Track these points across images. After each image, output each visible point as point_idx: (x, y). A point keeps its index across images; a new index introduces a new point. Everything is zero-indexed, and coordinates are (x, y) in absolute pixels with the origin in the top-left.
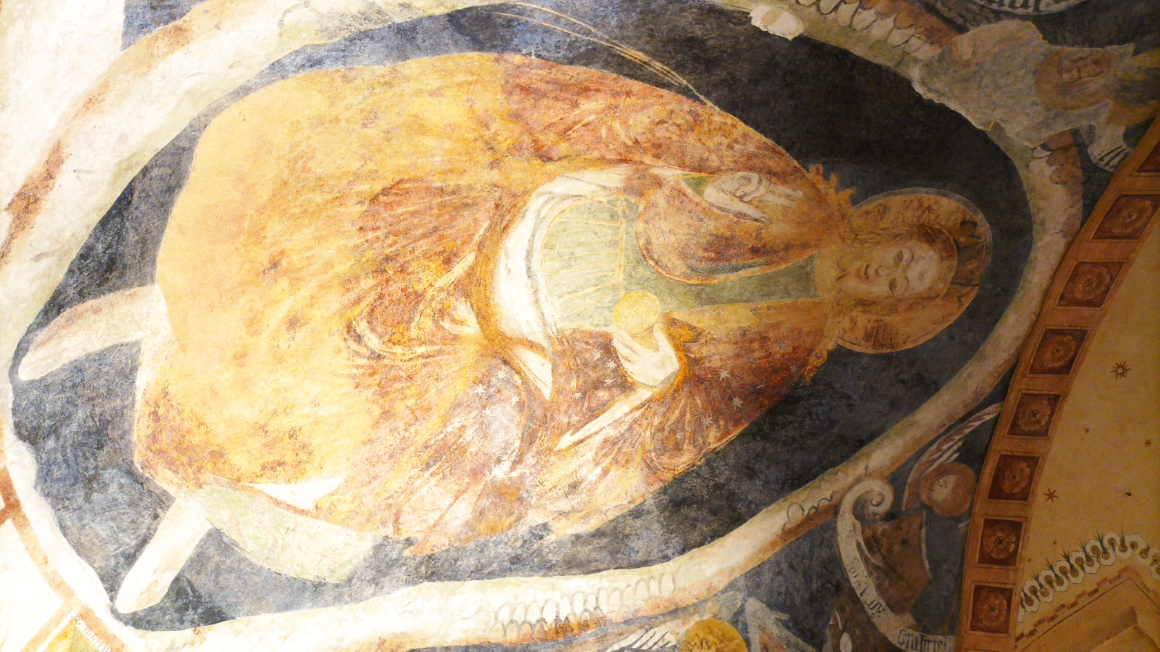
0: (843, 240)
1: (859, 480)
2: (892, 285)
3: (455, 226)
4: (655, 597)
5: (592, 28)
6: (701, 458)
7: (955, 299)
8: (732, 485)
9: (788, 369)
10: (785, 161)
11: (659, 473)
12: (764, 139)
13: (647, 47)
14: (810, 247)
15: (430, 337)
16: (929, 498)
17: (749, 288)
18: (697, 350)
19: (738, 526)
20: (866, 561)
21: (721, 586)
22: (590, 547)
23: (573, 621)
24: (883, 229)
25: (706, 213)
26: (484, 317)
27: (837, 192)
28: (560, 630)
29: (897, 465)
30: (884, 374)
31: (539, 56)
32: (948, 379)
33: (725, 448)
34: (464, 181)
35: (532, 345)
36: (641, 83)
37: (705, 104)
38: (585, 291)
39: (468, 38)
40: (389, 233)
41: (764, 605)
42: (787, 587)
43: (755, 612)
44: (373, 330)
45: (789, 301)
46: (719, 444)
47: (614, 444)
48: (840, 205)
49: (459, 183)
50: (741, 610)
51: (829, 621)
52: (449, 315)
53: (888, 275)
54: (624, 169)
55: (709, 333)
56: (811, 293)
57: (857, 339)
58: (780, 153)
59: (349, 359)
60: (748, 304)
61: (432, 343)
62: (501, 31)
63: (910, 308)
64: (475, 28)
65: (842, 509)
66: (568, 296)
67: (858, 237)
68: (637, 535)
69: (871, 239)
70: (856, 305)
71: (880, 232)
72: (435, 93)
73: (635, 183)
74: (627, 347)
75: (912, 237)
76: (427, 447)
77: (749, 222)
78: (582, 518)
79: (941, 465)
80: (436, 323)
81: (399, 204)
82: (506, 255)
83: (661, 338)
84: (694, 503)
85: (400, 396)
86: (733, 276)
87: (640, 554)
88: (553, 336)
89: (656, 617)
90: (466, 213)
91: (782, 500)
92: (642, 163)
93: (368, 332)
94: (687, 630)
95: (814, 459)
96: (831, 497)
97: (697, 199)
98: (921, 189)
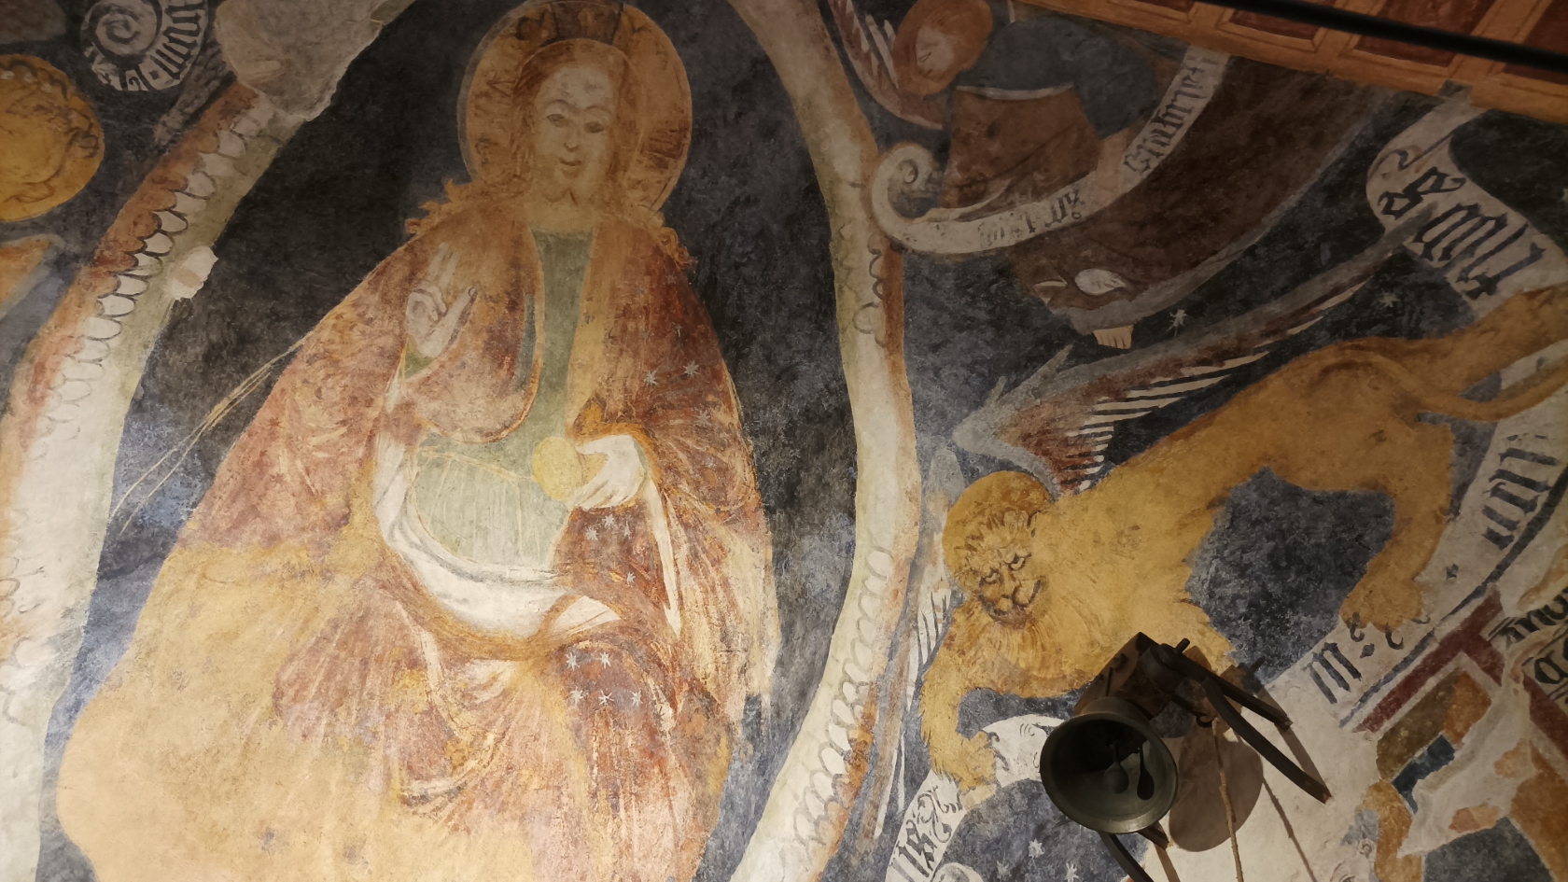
0: (519, 193)
1: (867, 201)
2: (594, 128)
3: (377, 640)
4: (885, 591)
5: (171, 451)
6: (746, 442)
7: (635, 37)
8: (796, 408)
9: (669, 287)
10: (397, 263)
11: (747, 509)
12: (364, 283)
13: (208, 400)
14: (520, 236)
15: (484, 722)
16: (941, 78)
17: (560, 320)
18: (616, 403)
19: (851, 416)
20: (991, 209)
21: (917, 476)
22: (797, 653)
23: (855, 734)
24: (512, 141)
25: (456, 357)
26: (499, 650)
27: (448, 201)
28: (857, 762)
29: (867, 131)
30: (720, 144)
31: (195, 505)
32: (754, 43)
33: (743, 403)
34: (329, 613)
35: (556, 609)
36: (261, 409)
37: (301, 346)
38: (520, 523)
39: (141, 567)
40: (332, 710)
41: (973, 414)
42: (963, 365)
43: (975, 433)
44: (428, 778)
45: (588, 271)
46: (735, 409)
47: (696, 555)
48: (467, 197)
49: (327, 618)
50: (963, 456)
51: (1042, 304)
52: (475, 689)
53: (579, 133)
54: (382, 442)
55: (600, 384)
56: (586, 239)
57: (659, 182)
58: (385, 267)
59: (436, 822)
60: (579, 325)
61: (490, 724)
62: (145, 534)
63: (633, 104)
64: (132, 558)
65: (898, 236)
66: (520, 545)
67: (518, 174)
68: (807, 577)
69: (523, 157)
70: (614, 180)
71: (515, 146)
72: (194, 611)
73: (402, 431)
74: (594, 493)
75: (529, 103)
76: (594, 795)
77: (474, 308)
78: (761, 644)
79: (894, 54)
80: (473, 707)
81: (304, 687)
82: (445, 596)
83: (594, 447)
84: (798, 474)
85: (519, 791)
86: (540, 338)
87: (832, 584)
88: (555, 579)
89: (907, 603)
90: (370, 623)
91: (840, 336)
92: (376, 420)
93: (426, 785)
94: (945, 562)
95: (804, 271)
96: (874, 252)
97: (435, 366)
98: (460, 97)
